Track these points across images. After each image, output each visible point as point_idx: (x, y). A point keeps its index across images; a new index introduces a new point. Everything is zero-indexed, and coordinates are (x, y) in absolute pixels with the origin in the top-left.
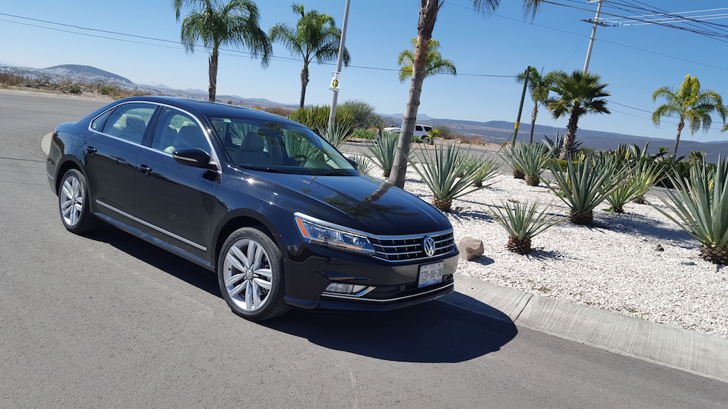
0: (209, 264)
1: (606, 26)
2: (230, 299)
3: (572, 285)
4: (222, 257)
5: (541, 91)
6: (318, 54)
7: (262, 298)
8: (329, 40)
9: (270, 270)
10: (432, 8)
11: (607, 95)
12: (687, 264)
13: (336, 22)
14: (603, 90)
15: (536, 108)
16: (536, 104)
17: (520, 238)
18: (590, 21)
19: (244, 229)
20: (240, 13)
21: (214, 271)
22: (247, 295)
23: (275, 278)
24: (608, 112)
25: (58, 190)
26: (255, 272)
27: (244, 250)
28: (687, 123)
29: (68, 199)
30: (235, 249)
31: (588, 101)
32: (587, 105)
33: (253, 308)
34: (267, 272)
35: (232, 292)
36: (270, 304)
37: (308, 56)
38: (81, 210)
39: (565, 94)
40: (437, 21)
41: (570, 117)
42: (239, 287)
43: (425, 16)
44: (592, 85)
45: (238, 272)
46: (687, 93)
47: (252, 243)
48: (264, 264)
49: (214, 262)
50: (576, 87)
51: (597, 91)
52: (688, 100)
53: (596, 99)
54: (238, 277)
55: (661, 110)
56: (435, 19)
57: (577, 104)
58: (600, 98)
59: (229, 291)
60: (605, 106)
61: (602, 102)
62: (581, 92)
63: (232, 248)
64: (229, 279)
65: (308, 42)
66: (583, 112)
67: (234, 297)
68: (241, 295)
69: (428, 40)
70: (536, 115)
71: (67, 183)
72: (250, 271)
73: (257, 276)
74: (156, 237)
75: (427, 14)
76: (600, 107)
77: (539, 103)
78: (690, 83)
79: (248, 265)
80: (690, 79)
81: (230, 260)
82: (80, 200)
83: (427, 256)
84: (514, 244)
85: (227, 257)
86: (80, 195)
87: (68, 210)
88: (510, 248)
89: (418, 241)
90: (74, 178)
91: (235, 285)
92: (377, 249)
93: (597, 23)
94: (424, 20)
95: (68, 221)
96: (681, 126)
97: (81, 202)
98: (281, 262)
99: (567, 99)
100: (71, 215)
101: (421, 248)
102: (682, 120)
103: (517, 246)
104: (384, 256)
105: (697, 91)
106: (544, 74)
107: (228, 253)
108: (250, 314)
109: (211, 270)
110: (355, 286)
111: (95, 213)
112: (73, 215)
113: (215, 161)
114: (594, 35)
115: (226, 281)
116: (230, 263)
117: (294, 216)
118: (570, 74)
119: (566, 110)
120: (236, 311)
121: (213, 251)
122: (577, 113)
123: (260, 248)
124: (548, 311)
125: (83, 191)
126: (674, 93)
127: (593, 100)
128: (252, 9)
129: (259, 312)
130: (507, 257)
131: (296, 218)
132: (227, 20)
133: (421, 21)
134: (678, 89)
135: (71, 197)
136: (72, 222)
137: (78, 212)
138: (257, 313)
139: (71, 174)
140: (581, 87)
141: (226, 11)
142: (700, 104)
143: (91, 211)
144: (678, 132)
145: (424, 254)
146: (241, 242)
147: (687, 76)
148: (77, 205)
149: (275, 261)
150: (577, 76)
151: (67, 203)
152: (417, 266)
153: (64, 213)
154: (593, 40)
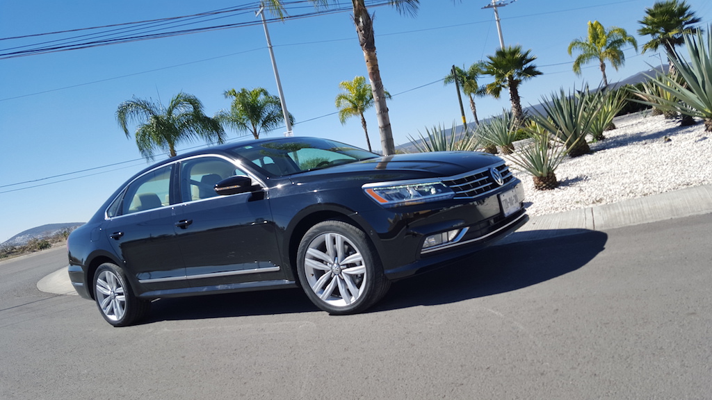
0: (287, 282)
1: (504, 5)
2: (325, 303)
3: (618, 190)
4: (301, 267)
5: (471, 85)
6: (264, 124)
7: (358, 286)
8: (270, 109)
9: (358, 254)
10: (367, 23)
11: (534, 59)
12: (701, 140)
13: (268, 91)
14: (529, 56)
15: (472, 101)
16: (471, 97)
17: (545, 175)
18: (490, 6)
19: (314, 227)
20: (184, 109)
21: (296, 286)
22: (342, 290)
23: (367, 258)
24: (540, 73)
25: (92, 293)
26: (340, 264)
27: (322, 248)
28: (608, 62)
29: (106, 296)
30: (312, 251)
31: (519, 71)
32: (520, 75)
33: (353, 300)
34: (356, 257)
35: (324, 296)
36: (371, 287)
37: (255, 130)
38: (124, 300)
39: (497, 73)
40: (375, 32)
41: (509, 91)
42: (330, 287)
43: (363, 32)
44: (518, 56)
45: (322, 272)
46: (595, 37)
47: (328, 237)
48: (349, 251)
49: (292, 277)
50: (504, 63)
51: (524, 59)
52: (598, 43)
53: (525, 66)
54: (323, 279)
55: (579, 61)
56: (373, 32)
57: (511, 77)
58: (528, 65)
59: (320, 296)
60: (537, 69)
61: (531, 68)
62: (510, 65)
63: (308, 252)
64: (316, 285)
65: (250, 118)
66: (518, 82)
67: (328, 299)
68: (336, 294)
69: (373, 51)
70: (474, 107)
71: (100, 281)
72: (335, 265)
73: (345, 267)
74: (218, 285)
75: (364, 29)
76: (532, 72)
77: (473, 95)
78: (594, 28)
79: (331, 260)
80: (592, 25)
81: (310, 264)
82: (121, 290)
83: (499, 186)
84: (541, 183)
85: (306, 263)
86: (119, 286)
87: (109, 307)
88: (539, 187)
89: (485, 174)
90: (107, 272)
91: (324, 288)
92: (455, 190)
93: (496, 6)
94: (364, 35)
95: (113, 318)
96: (603, 66)
97: (122, 291)
98: (368, 239)
99: (500, 76)
100: (115, 310)
101: (491, 179)
102: (601, 60)
103: (545, 183)
104: (463, 195)
105: (603, 32)
106: (467, 69)
107: (306, 259)
108: (352, 307)
109: (291, 287)
110: (449, 232)
111: (143, 295)
112: (118, 309)
113: (256, 181)
114: (498, 17)
115: (313, 288)
116: (311, 267)
117: (363, 190)
118: (494, 55)
119: (504, 86)
120: (334, 312)
121: (288, 266)
122: (514, 85)
123: (339, 237)
124: (617, 211)
125: (121, 279)
126: (584, 42)
127: (523, 69)
128: (194, 103)
129: (362, 300)
130: (541, 196)
131: (366, 190)
132: (174, 121)
133: (361, 37)
134: (587, 37)
135: (109, 293)
136: (118, 315)
137: (122, 304)
138: (359, 302)
139: (101, 271)
140: (509, 61)
141: (170, 112)
142: (610, 42)
143: (136, 295)
144: (602, 73)
145: (496, 185)
146: (317, 242)
147: (589, 23)
148: (118, 297)
149: (360, 241)
150: (501, 54)
151: (106, 300)
152: (495, 195)
153: (106, 312)
154: (498, 21)
